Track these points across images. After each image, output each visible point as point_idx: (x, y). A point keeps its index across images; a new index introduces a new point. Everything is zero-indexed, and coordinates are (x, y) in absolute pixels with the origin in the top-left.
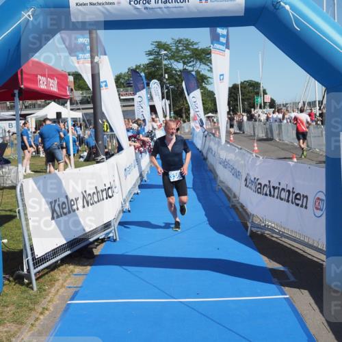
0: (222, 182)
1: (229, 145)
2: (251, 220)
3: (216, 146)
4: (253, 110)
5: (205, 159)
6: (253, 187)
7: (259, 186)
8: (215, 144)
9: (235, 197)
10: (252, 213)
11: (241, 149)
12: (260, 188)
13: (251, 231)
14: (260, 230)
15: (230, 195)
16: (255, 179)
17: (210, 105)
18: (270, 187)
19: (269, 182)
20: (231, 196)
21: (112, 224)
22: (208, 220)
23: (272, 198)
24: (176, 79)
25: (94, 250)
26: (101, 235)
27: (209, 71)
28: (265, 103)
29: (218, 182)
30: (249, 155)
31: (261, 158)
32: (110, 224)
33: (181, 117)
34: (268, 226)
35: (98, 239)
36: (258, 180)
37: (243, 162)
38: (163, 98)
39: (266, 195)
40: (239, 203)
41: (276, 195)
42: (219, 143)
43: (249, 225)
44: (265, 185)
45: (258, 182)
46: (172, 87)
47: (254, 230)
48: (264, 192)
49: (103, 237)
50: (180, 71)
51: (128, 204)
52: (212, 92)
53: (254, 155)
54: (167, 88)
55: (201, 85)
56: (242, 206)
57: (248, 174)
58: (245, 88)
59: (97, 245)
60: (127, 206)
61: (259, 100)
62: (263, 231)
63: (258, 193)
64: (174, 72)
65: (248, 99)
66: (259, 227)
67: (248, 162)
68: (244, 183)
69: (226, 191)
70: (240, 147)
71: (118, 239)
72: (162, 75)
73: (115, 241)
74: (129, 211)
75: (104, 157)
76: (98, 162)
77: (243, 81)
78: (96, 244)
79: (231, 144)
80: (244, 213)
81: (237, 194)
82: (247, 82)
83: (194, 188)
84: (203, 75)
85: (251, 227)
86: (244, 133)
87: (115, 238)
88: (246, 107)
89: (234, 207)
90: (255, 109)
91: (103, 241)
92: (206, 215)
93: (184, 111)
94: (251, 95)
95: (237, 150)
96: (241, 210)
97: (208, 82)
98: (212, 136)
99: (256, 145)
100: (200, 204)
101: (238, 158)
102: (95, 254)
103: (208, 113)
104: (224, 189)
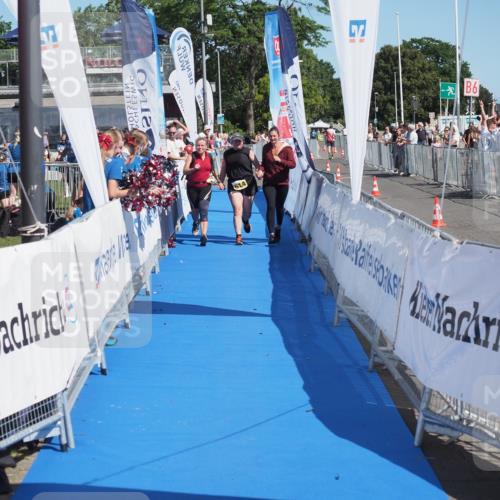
0: (349, 302)
1: (370, 207)
2: (423, 406)
3: (336, 208)
4: (432, 115)
5: (306, 240)
6: (432, 318)
7: (449, 316)
8: (334, 201)
9: (383, 342)
10: (429, 386)
11: (402, 217)
12: (451, 322)
13: (425, 434)
14: (448, 431)
15: (369, 337)
16: (438, 296)
17: (321, 100)
18: (476, 318)
19: (476, 305)
20: (373, 339)
21: (59, 405)
22: (312, 402)
23: (480, 348)
24: (233, 29)
25: (9, 472)
26: (29, 434)
27: (320, 9)
28: (464, 99)
29: (339, 302)
30: (424, 234)
31: (455, 241)
32: (54, 405)
33: (245, 127)
34: (469, 421)
35: (20, 443)
36: (445, 298)
37: (406, 251)
38: (198, 76)
39: (466, 339)
40: (394, 359)
41: (492, 340)
42: (345, 199)
43: (420, 417)
44: (465, 314)
45: (447, 304)
46: (222, 48)
47: (432, 430)
48: (462, 333)
49: (32, 438)
50: (245, 7)
51: (100, 352)
52: (328, 65)
53: (437, 233)
54: (210, 51)
55: (300, 46)
56: (402, 368)
57: (419, 284)
58: (413, 58)
59: (17, 459)
60: (100, 359)
61: (451, 91)
62: (455, 434)
63: (446, 333)
64: (229, 9)
65: (421, 87)
66: (444, 423)
67: (420, 251)
68: (407, 307)
69: (359, 326)
70: (400, 212)
71: (72, 445)
72: (198, 16)
73: (64, 448)
74: (103, 372)
75: (43, 226)
76: (27, 240)
77: (408, 40)
78: (14, 455)
79: (375, 204)
80: (406, 387)
81: (389, 334)
82: (420, 41)
83: (276, 316)
84: (304, 20)
85: (425, 422)
86: (408, 175)
87: (64, 441)
88: (416, 107)
89: (381, 370)
90: (437, 113)
91: (32, 447)
92: (305, 388)
93: (251, 112)
94: (428, 76)
95: (393, 221)
96: (397, 376)
97: (316, 37)
98: (326, 181)
99: (438, 207)
100: (290, 357)
101: (394, 239)
102: (11, 481)
103: (315, 120)
104: (354, 319)
